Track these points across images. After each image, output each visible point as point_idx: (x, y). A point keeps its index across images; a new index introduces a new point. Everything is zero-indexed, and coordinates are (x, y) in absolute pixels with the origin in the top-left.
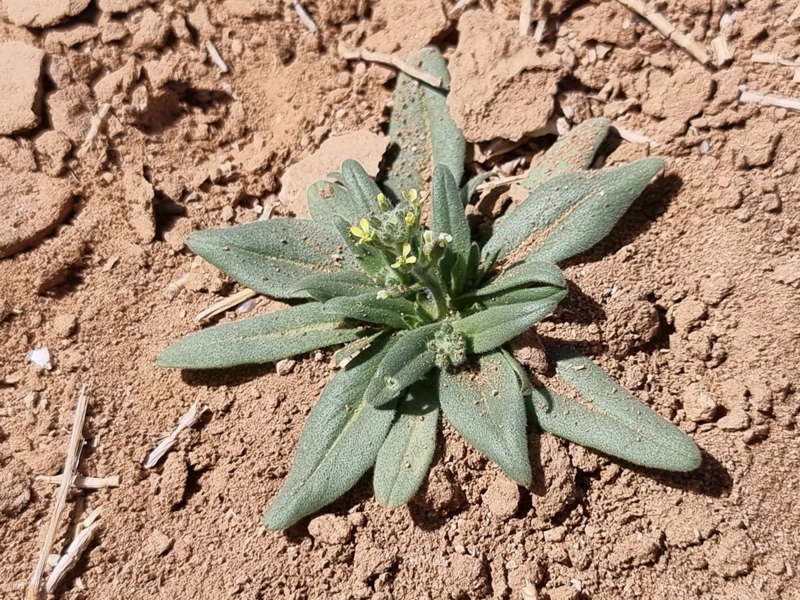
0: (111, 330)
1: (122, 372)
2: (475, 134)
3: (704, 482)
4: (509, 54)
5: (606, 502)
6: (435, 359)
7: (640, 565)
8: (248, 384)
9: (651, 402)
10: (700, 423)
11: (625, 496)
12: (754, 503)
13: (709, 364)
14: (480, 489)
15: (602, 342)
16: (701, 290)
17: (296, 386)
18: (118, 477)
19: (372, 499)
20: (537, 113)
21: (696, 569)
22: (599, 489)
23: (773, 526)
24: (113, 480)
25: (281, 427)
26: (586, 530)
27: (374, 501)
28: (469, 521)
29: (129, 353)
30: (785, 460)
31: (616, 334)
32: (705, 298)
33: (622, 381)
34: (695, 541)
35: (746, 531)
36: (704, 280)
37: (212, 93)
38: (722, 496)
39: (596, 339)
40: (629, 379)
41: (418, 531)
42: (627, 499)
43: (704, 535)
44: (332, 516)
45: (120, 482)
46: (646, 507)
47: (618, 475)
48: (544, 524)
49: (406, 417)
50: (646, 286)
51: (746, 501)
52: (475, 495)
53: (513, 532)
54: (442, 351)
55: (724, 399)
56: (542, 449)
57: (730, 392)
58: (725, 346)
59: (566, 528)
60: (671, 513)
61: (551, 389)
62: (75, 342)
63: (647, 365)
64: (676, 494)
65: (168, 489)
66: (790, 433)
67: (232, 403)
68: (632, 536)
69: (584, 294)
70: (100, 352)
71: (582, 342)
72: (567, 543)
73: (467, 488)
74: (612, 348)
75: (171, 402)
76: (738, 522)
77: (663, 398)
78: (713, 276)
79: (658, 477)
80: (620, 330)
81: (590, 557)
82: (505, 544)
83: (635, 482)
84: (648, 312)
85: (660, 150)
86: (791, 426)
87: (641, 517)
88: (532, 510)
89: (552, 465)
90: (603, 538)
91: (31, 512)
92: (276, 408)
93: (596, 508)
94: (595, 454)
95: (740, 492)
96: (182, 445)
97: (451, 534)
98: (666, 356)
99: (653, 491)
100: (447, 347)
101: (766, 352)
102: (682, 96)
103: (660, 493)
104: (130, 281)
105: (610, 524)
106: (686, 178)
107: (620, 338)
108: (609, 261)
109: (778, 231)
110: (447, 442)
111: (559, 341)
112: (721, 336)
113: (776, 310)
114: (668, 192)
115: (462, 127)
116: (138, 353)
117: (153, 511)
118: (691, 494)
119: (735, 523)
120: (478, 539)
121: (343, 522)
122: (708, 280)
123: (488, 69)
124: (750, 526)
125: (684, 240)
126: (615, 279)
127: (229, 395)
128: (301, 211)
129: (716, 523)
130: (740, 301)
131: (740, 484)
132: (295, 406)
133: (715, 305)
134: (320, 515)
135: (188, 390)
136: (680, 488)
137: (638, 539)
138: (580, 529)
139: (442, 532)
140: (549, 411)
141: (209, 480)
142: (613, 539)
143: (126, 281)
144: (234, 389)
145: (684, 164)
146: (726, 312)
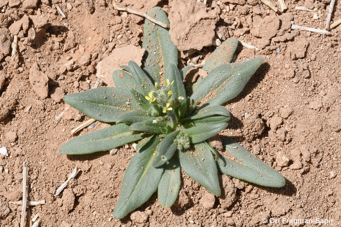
0: (32, 138)
1: (39, 156)
2: (182, 47)
3: (286, 190)
4: (194, 12)
5: (248, 200)
6: (177, 147)
7: (262, 224)
8: (97, 159)
9: (263, 159)
10: (283, 167)
11: (255, 198)
12: (305, 198)
13: (285, 143)
14: (198, 198)
15: (242, 136)
16: (280, 112)
17: (118, 159)
18: (44, 200)
19: (154, 204)
20: (208, 38)
21: (284, 225)
22: (245, 195)
23: (313, 207)
24: (43, 202)
25: (113, 176)
26: (240, 212)
27: (155, 205)
28: (194, 211)
29: (41, 148)
30: (317, 180)
31: (248, 133)
32: (282, 116)
33: (251, 152)
34: (283, 214)
35: (303, 209)
36: (281, 108)
37: (59, 27)
38: (293, 195)
39: (241, 135)
40: (254, 151)
41: (174, 216)
42: (256, 199)
43: (287, 211)
44: (139, 212)
45: (46, 202)
46: (264, 201)
47: (252, 190)
48: (224, 211)
49: (167, 171)
50: (258, 111)
51: (302, 197)
52: (197, 200)
53: (212, 214)
54: (180, 144)
55: (292, 157)
56: (223, 181)
57: (294, 154)
58: (291, 135)
59: (233, 212)
60: (273, 203)
61: (225, 157)
62: (17, 144)
63: (260, 144)
64: (275, 196)
65: (67, 204)
66: (318, 169)
67: (91, 167)
68: (259, 213)
69: (234, 117)
70: (28, 147)
71: (235, 137)
72: (233, 217)
73: (193, 198)
74: (247, 138)
75: (63, 168)
76: (300, 205)
77: (268, 158)
78: (285, 107)
79: (268, 189)
80: (250, 131)
81: (243, 222)
82: (209, 219)
83: (259, 192)
84: (260, 123)
85: (260, 52)
86: (318, 167)
87: (262, 206)
88: (219, 205)
89: (227, 187)
90: (247, 215)
91: (10, 217)
92: (111, 169)
93: (244, 203)
94: (243, 182)
95: (300, 194)
96: (70, 186)
97: (187, 216)
98: (267, 140)
99: (266, 195)
100: (182, 142)
101: (308, 137)
102: (268, 28)
103: (269, 196)
104: (38, 116)
105: (250, 209)
106: (271, 64)
107: (250, 134)
108: (242, 101)
109: (310, 86)
110: (184, 180)
111: (226, 137)
112: (289, 131)
113: (311, 120)
114: (264, 71)
115: (177, 45)
116: (45, 147)
117: (60, 214)
118: (281, 196)
119: (298, 206)
120: (199, 218)
121: (144, 214)
122: (283, 108)
123: (186, 19)
124: (304, 207)
125: (272, 91)
126: (246, 109)
127: (89, 164)
128: (109, 83)
129: (291, 206)
130: (297, 117)
131: (300, 191)
132: (119, 168)
133: (286, 118)
134: (134, 212)
135: (71, 163)
136: (277, 193)
137: (262, 214)
138: (238, 211)
139: (184, 216)
140: (225, 166)
141: (83, 200)
142: (251, 215)
143: (35, 116)
144: (91, 162)
145: (270, 58)
146: (291, 121)
